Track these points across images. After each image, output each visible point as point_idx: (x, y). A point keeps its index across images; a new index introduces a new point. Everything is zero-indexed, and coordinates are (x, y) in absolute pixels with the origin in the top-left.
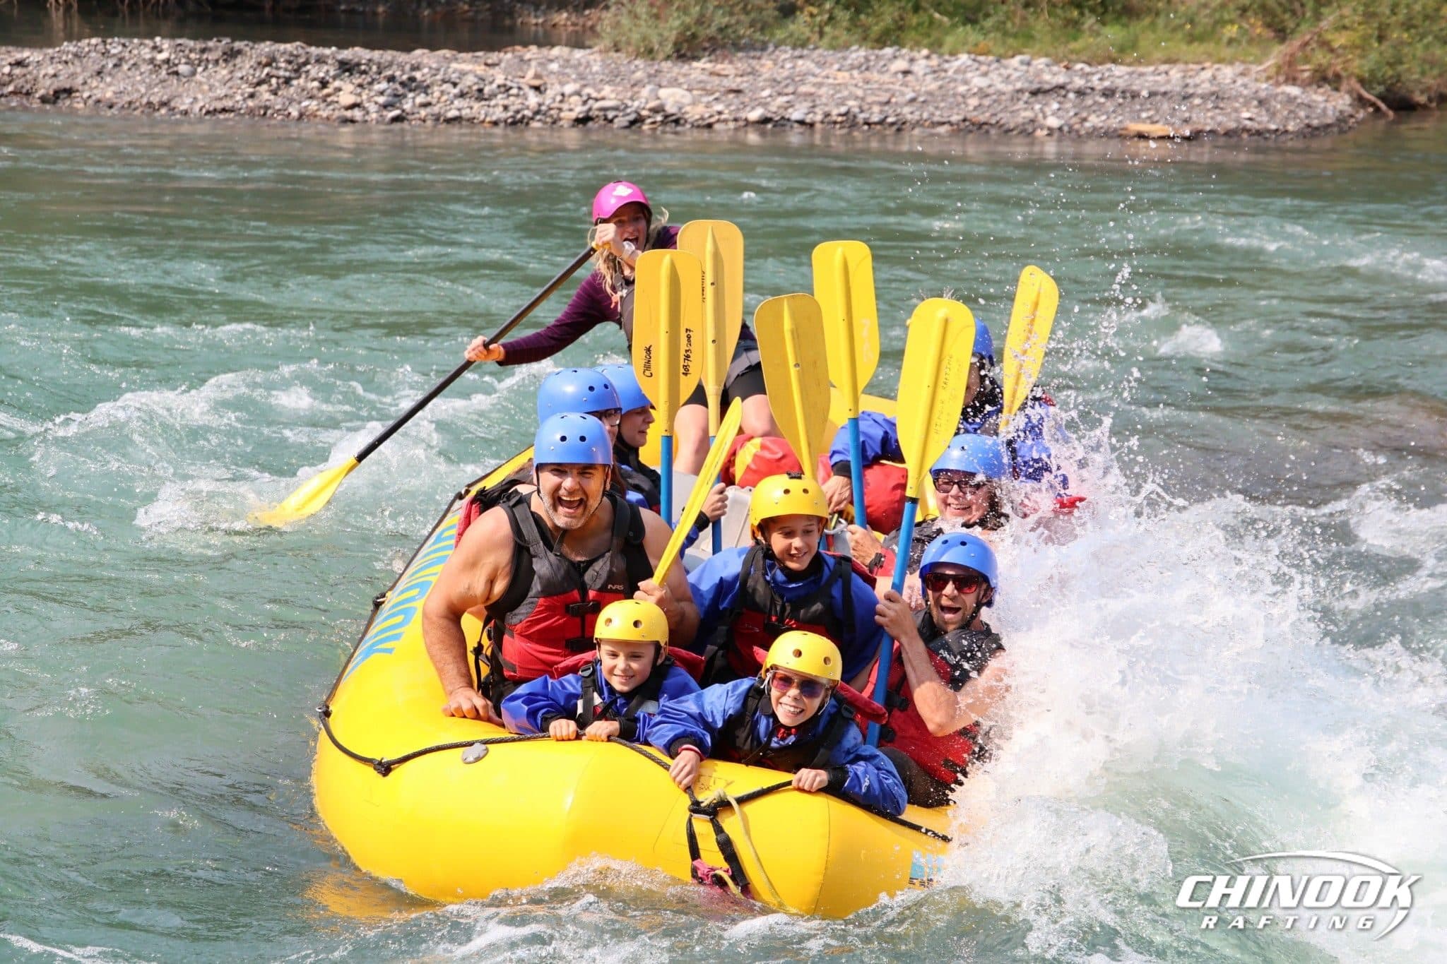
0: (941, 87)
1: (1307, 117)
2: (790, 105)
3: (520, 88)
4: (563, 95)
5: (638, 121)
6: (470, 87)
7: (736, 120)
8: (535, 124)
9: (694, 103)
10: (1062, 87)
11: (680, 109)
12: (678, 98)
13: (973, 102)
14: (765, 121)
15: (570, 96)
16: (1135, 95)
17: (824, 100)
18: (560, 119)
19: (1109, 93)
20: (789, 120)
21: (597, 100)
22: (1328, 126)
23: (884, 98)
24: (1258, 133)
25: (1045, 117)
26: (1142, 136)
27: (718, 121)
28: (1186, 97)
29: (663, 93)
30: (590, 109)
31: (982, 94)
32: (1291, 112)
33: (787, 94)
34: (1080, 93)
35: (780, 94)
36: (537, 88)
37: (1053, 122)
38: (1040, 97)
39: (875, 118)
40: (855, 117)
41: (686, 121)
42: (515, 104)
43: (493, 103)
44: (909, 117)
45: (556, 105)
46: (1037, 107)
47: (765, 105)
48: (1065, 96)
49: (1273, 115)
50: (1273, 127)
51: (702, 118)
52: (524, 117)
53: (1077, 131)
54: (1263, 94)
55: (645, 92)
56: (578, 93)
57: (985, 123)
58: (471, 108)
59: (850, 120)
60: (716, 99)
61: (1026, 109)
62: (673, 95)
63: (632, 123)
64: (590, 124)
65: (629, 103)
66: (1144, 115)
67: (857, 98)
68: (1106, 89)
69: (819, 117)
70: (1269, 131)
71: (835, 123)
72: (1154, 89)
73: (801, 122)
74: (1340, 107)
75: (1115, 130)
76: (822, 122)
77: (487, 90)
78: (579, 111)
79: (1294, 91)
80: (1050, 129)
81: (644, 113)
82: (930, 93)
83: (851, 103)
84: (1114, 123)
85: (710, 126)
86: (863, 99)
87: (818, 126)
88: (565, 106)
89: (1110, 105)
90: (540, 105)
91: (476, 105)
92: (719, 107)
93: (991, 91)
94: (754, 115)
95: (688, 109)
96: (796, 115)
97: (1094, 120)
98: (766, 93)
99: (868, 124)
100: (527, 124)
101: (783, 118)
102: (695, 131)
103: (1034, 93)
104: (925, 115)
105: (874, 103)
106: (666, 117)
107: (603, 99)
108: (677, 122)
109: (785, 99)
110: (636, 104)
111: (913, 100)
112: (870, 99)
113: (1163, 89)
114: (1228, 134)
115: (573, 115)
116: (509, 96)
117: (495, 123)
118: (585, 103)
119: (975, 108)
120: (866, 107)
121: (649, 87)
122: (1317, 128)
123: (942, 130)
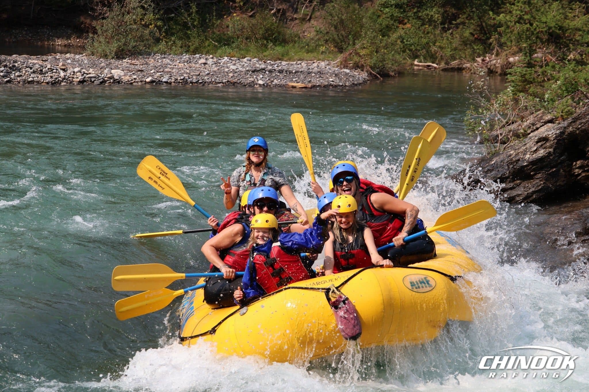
0: (218, 69)
1: (353, 80)
2: (162, 76)
3: (57, 70)
4: (74, 72)
5: (104, 82)
6: (37, 69)
7: (141, 81)
8: (63, 84)
9: (125, 75)
10: (264, 69)
11: (120, 77)
12: (119, 73)
13: (231, 75)
14: (152, 82)
15: (77, 73)
16: (291, 72)
17: (175, 74)
18: (73, 81)
19: (281, 72)
20: (162, 81)
21: (87, 74)
22: (360, 84)
23: (197, 74)
24: (336, 86)
25: (258, 81)
26: (294, 87)
27: (135, 82)
28: (309, 73)
29: (113, 71)
30: (85, 77)
31: (234, 72)
32: (347, 78)
33: (161, 72)
34: (270, 71)
35: (158, 72)
36: (64, 70)
37: (261, 82)
38: (256, 73)
39: (194, 81)
40: (187, 80)
41: (122, 82)
42: (55, 75)
43: (46, 75)
44: (207, 80)
45: (71, 76)
46: (255, 77)
47: (152, 76)
48: (265, 73)
49: (341, 80)
50: (341, 84)
51: (128, 81)
52: (59, 80)
53: (270, 85)
54: (337, 72)
55: (106, 71)
56: (80, 72)
57: (236, 83)
58: (38, 77)
59: (185, 82)
60: (133, 74)
61: (250, 78)
62: (117, 72)
63: (101, 83)
64: (85, 83)
65: (100, 75)
66: (294, 80)
67: (187, 73)
68: (280, 70)
69: (173, 80)
70: (339, 86)
71: (179, 82)
72: (297, 70)
73: (166, 82)
74: (364, 77)
75: (284, 85)
76: (174, 82)
77: (44, 70)
78: (80, 78)
79: (347, 71)
80: (260, 85)
81: (106, 79)
82: (215, 72)
83: (185, 75)
84: (283, 82)
85: (132, 83)
86: (189, 74)
87: (173, 83)
88: (75, 76)
89: (281, 76)
90: (65, 76)
91: (40, 76)
92: (135, 77)
93: (237, 70)
94: (148, 80)
95: (123, 77)
96: (164, 80)
97: (276, 82)
98: (152, 72)
99: (192, 83)
100: (60, 83)
101: (159, 81)
102: (126, 85)
103: (253, 72)
104: (213, 80)
105: (194, 75)
106: (114, 80)
107: (90, 74)
108: (119, 82)
109: (160, 74)
110: (103, 75)
111: (208, 74)
112: (192, 74)
113: (300, 70)
114: (325, 86)
115: (78, 80)
116: (52, 72)
117: (48, 83)
118: (83, 75)
119: (232, 77)
120: (191, 77)
121: (107, 69)
122: (356, 85)
123: (220, 85)
